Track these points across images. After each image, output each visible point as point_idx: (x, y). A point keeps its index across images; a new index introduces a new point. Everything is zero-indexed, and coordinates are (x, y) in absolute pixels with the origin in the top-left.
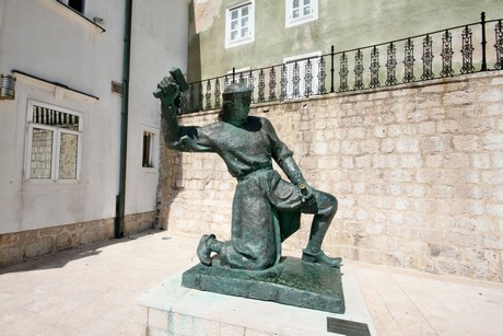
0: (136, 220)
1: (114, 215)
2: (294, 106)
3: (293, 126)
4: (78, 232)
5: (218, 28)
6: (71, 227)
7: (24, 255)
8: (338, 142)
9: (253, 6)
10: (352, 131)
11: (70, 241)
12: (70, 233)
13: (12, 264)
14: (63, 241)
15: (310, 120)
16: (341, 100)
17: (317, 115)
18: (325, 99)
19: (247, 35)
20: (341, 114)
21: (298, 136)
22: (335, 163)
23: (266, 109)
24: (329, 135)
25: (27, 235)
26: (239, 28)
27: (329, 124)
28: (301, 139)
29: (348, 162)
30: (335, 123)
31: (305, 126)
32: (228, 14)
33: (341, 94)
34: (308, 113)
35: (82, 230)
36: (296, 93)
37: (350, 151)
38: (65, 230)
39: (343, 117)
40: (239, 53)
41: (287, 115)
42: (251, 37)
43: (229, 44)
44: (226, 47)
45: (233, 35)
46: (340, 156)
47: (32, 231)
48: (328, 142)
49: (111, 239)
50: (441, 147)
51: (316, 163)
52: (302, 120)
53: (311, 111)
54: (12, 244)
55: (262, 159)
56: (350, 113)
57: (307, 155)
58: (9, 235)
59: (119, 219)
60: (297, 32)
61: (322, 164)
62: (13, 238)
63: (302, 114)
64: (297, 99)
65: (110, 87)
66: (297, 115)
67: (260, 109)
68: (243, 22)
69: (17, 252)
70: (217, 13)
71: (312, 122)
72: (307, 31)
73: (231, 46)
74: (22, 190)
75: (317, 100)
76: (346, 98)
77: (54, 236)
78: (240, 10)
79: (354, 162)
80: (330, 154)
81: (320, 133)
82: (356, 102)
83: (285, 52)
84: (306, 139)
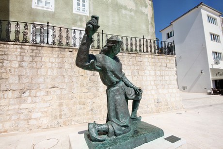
23: (71, 50)
40: (44, 14)
42: (52, 8)
50: (136, 74)
51: (98, 79)
57: (93, 75)
67: (67, 50)
72: (84, 19)
75: (97, 51)
83: (73, 24)
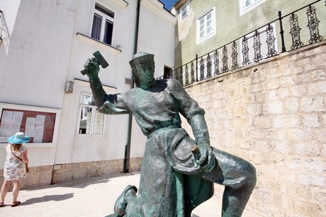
0: (138, 162)
1: (123, 158)
2: (244, 72)
3: (245, 90)
4: (102, 166)
5: (192, 34)
6: (99, 163)
7: (73, 177)
8: (295, 100)
9: (214, 11)
10: (312, 86)
11: (97, 171)
12: (98, 167)
13: (66, 181)
14: (93, 171)
15: (261, 82)
16: (294, 57)
17: (268, 76)
18: (275, 60)
19: (211, 31)
20: (296, 71)
21: (250, 98)
22: (294, 121)
23: (220, 79)
24: (285, 93)
25: (75, 165)
26: (205, 29)
27: (283, 82)
28: (253, 101)
29: (312, 121)
30: (290, 80)
31: (256, 88)
32: (198, 22)
33: (294, 52)
34: (259, 76)
35: (104, 165)
36: (246, 61)
37: (313, 108)
38: (95, 164)
39: (299, 74)
40: (206, 45)
41: (239, 81)
42: (214, 32)
43: (199, 41)
44: (197, 43)
45: (202, 35)
46: (301, 114)
47: (78, 163)
48: (283, 100)
49: (121, 172)
51: (271, 122)
52: (253, 83)
53: (262, 73)
54: (67, 170)
55: (164, 118)
56: (308, 67)
57: (260, 115)
58: (66, 164)
59: (126, 160)
60: (250, 16)
61: (277, 123)
62: (68, 166)
63: (253, 78)
64: (247, 66)
65: (124, 81)
66: (248, 80)
67: (216, 80)
68: (208, 24)
69: (69, 175)
70: (191, 25)
71: (264, 83)
72: (260, 11)
73: (201, 42)
74: (74, 140)
75: (267, 62)
76: (301, 54)
77: (89, 167)
78: (205, 17)
79: (320, 120)
80: (287, 113)
81: (273, 93)
82: (314, 56)
84: (258, 99)
